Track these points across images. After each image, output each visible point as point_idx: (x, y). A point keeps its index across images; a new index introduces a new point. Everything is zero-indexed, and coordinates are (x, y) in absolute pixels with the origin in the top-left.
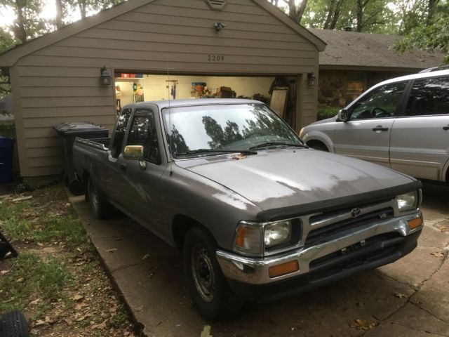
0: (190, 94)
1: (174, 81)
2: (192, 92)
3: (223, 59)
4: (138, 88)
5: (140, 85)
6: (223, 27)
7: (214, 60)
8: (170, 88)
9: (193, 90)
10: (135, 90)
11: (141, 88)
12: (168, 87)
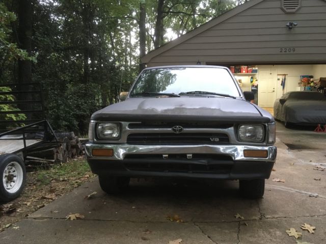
0: (298, 85)
1: (284, 75)
2: (299, 83)
3: (294, 50)
4: (254, 80)
5: (256, 78)
6: (295, 25)
7: (285, 52)
8: (281, 80)
9: (299, 82)
10: (252, 82)
11: (257, 80)
12: (279, 79)
